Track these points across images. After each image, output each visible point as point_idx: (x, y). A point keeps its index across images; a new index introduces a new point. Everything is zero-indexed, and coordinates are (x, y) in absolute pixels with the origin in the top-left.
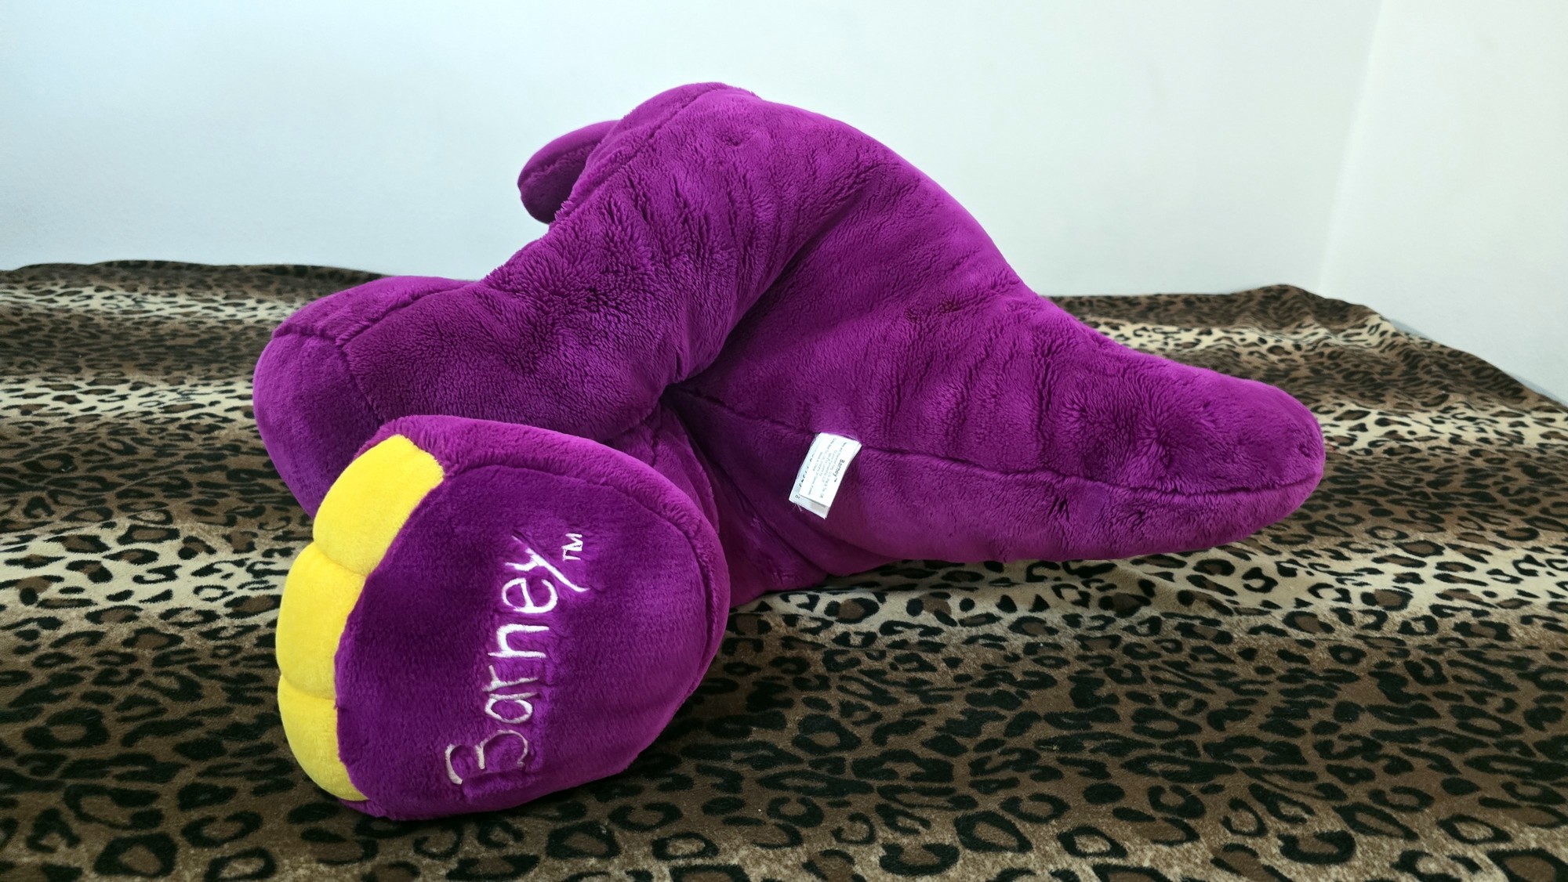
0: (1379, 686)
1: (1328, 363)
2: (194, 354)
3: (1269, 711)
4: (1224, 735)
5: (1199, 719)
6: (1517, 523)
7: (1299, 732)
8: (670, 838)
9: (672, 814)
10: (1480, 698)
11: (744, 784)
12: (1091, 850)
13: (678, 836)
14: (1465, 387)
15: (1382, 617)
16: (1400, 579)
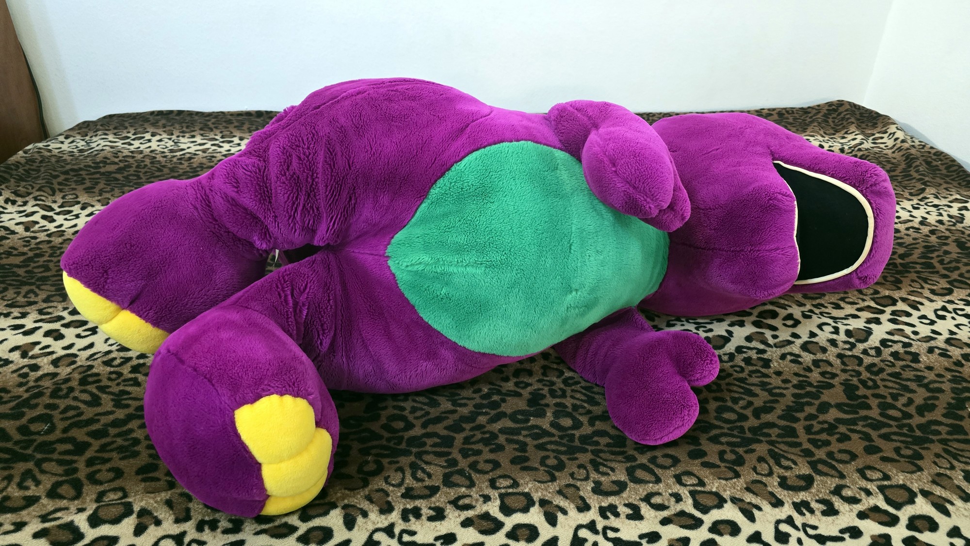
0: (844, 391)
3: (784, 407)
4: (759, 422)
5: (748, 412)
6: (944, 284)
7: (797, 420)
8: (497, 478)
9: (496, 465)
10: (895, 397)
11: (528, 448)
12: (689, 483)
13: (500, 477)
14: (938, 180)
15: (853, 346)
16: (869, 321)
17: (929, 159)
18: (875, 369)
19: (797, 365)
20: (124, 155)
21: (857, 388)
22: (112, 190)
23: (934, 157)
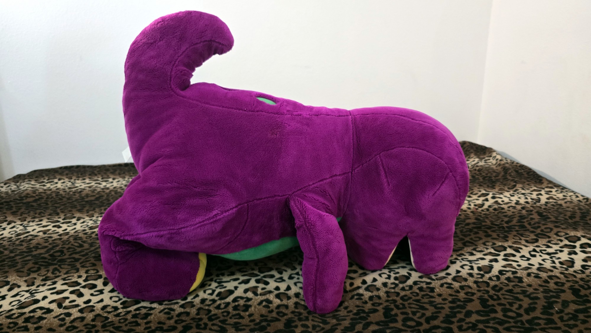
0: (480, 303)
1: (478, 173)
2: (95, 204)
3: (444, 316)
4: (430, 326)
5: (422, 320)
6: (533, 236)
7: (452, 323)
10: (511, 304)
14: (523, 180)
15: (483, 276)
16: (491, 261)
17: (517, 169)
18: (497, 288)
19: (451, 290)
20: (40, 191)
21: (488, 300)
22: (29, 212)
23: (519, 168)
